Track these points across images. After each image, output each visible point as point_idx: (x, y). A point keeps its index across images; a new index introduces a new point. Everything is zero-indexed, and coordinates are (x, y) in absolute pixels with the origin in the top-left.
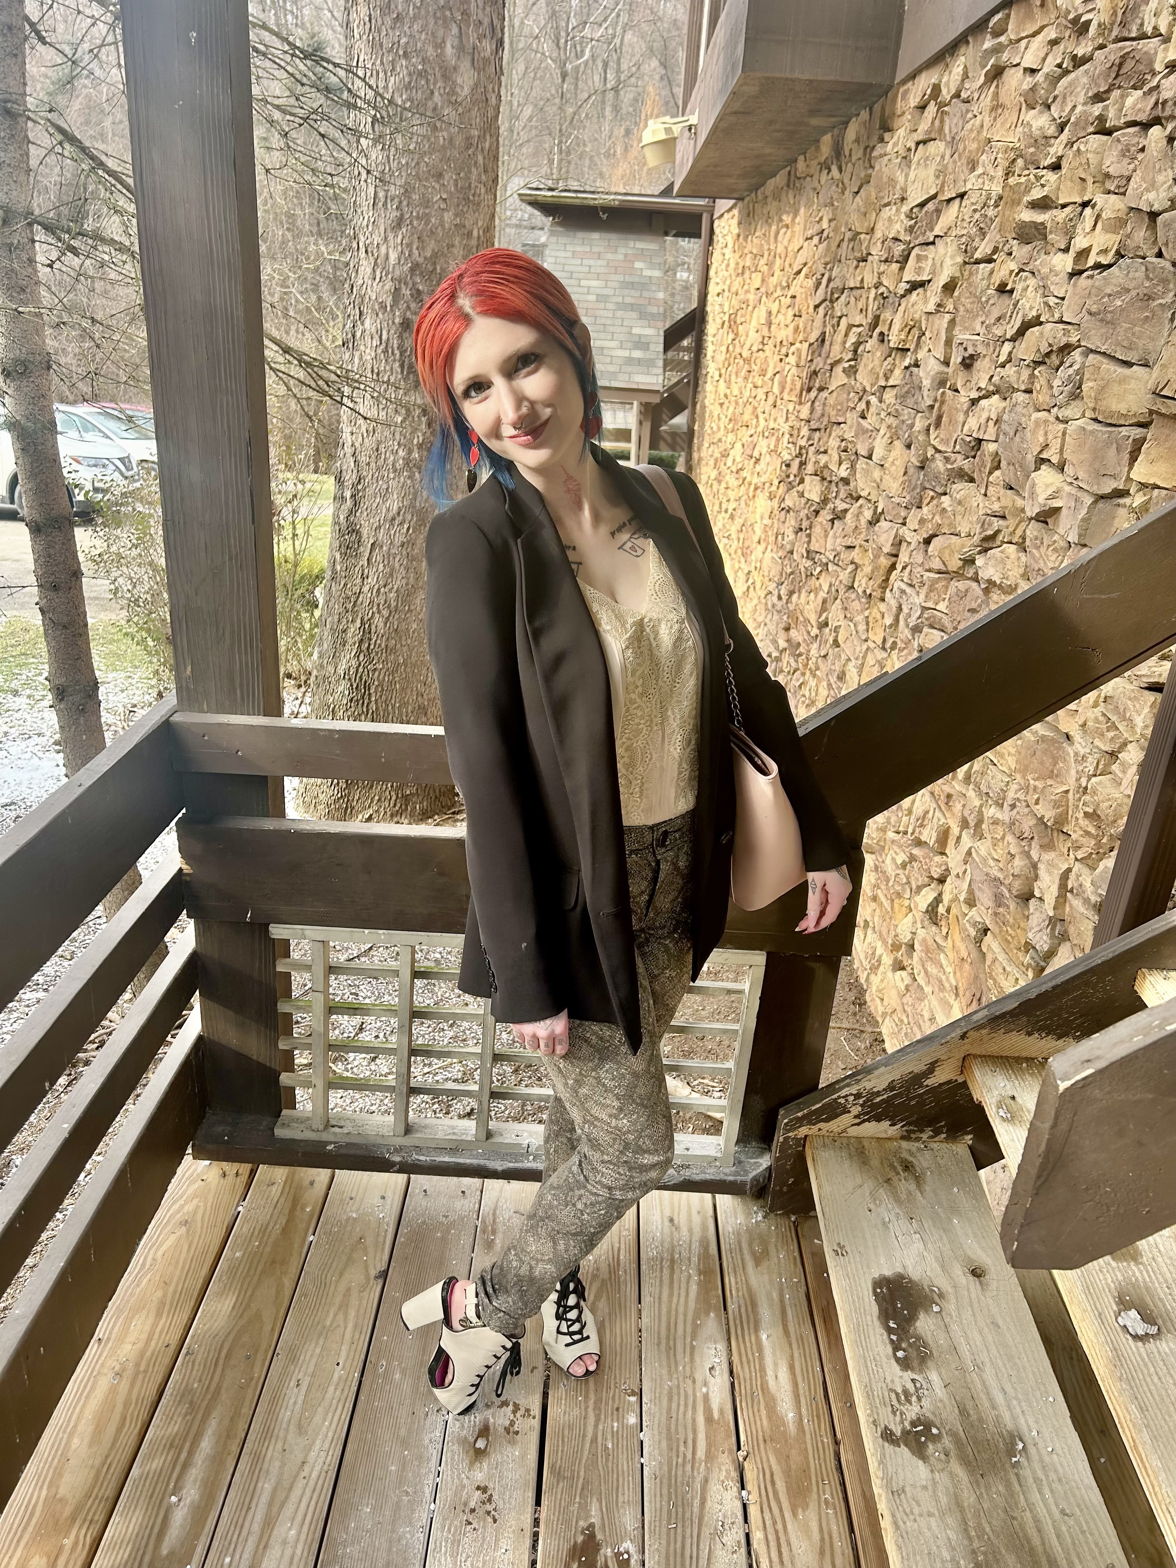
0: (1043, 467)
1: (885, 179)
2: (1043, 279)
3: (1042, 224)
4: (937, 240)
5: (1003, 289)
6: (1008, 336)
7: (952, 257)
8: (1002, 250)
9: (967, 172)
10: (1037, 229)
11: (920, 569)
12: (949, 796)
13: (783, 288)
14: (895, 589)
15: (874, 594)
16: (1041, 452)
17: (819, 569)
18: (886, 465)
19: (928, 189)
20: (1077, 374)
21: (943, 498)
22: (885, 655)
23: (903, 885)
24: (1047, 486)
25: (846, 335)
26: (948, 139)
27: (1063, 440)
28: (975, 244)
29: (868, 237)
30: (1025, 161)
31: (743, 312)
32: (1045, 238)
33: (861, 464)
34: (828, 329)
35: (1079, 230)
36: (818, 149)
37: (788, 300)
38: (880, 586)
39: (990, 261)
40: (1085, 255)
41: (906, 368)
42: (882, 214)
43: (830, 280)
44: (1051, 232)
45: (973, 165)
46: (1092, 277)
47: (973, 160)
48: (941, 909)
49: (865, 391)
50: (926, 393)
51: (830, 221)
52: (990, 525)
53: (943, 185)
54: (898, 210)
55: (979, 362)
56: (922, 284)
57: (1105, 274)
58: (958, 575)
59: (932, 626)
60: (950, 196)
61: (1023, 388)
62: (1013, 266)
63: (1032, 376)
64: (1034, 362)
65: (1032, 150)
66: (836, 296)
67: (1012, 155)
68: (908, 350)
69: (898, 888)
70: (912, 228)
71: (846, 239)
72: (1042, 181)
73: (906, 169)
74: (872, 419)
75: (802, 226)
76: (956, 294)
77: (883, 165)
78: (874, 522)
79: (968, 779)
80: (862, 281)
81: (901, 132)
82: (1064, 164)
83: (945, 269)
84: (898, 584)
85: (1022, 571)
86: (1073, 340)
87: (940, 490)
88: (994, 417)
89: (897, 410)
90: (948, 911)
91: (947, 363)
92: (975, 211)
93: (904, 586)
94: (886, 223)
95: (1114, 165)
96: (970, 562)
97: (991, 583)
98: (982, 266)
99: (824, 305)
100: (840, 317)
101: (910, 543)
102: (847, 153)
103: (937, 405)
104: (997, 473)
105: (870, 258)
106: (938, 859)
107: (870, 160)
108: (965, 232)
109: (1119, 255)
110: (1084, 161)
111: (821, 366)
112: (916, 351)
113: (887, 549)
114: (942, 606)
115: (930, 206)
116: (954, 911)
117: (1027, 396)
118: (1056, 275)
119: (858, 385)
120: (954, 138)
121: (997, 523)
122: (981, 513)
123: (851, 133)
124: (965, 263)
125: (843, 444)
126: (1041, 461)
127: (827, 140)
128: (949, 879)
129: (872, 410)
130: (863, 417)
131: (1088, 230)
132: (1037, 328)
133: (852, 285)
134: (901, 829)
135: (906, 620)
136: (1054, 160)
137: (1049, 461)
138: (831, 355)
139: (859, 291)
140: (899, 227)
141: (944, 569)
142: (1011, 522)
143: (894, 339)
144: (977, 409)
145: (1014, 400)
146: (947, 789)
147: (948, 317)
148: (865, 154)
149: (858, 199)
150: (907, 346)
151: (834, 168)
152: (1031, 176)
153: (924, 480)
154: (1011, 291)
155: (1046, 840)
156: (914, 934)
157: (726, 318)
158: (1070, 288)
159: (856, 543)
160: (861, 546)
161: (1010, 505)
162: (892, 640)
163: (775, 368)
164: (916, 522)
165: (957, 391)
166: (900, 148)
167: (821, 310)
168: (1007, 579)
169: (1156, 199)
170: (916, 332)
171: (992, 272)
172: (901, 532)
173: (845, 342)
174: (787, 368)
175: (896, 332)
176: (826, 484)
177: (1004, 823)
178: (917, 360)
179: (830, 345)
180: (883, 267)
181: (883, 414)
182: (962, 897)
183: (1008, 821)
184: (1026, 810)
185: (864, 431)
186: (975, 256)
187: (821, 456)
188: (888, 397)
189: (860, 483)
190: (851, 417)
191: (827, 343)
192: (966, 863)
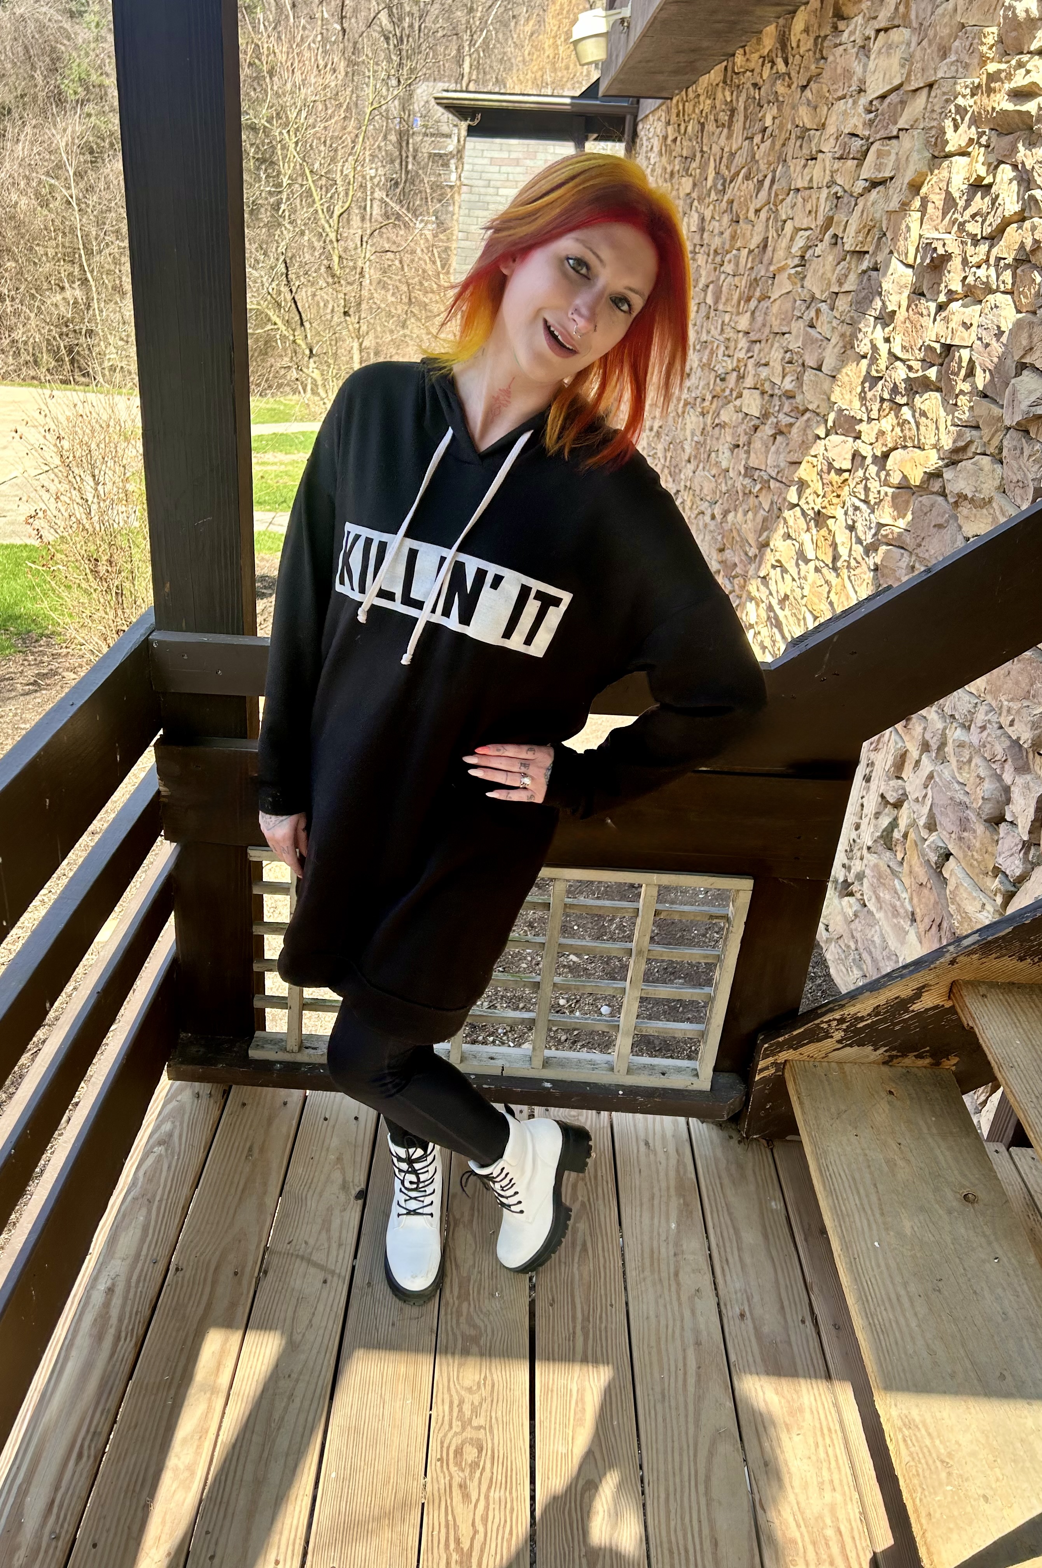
0: (1025, 372)
1: (839, 71)
2: (1024, 170)
3: (1027, 113)
5: (977, 184)
6: (986, 235)
7: (918, 151)
8: (977, 142)
9: (937, 59)
10: (1020, 119)
11: (876, 483)
13: (718, 193)
14: (848, 505)
15: (823, 511)
16: (1022, 357)
17: (759, 487)
18: (839, 375)
19: (891, 79)
21: (905, 409)
22: (834, 574)
24: (1030, 392)
25: (792, 239)
26: (915, 25)
28: (946, 136)
29: (818, 133)
30: (1007, 45)
34: (772, 233)
36: (759, 41)
37: (725, 205)
38: (830, 503)
39: (964, 154)
41: (864, 272)
42: (835, 107)
43: (773, 182)
45: (944, 53)
47: (944, 47)
49: (814, 298)
50: (887, 297)
51: (774, 118)
52: (961, 434)
53: (909, 75)
54: (855, 103)
55: (949, 262)
58: (922, 489)
59: (890, 543)
60: (917, 86)
61: (1002, 287)
62: (991, 158)
63: (1014, 276)
64: (1017, 260)
65: (1014, 32)
66: (780, 197)
68: (867, 252)
70: (872, 121)
71: (793, 136)
72: (1028, 68)
73: (864, 59)
77: (837, 54)
78: (823, 436)
80: (811, 180)
81: (859, 19)
83: (912, 163)
84: (851, 501)
85: (997, 483)
87: (901, 399)
88: (968, 321)
89: (852, 318)
91: (911, 265)
94: (841, 118)
97: (962, 497)
98: (955, 159)
99: (767, 208)
100: (785, 221)
102: (794, 45)
104: (971, 381)
105: (820, 155)
106: (894, 783)
107: (821, 51)
108: (935, 123)
111: (762, 273)
112: (875, 254)
113: (840, 463)
114: (902, 522)
115: (893, 98)
116: (912, 836)
117: (1007, 295)
119: (805, 291)
120: (921, 24)
121: (969, 434)
122: (949, 424)
123: (799, 23)
124: (934, 157)
126: (1022, 367)
127: (770, 33)
128: (906, 804)
132: (1019, 223)
133: (800, 185)
135: (860, 538)
138: (775, 260)
139: (808, 192)
140: (856, 121)
141: (905, 483)
144: (947, 312)
145: (991, 301)
147: (913, 215)
148: (816, 44)
149: (808, 93)
150: (865, 249)
151: (780, 61)
152: (1013, 61)
153: (883, 389)
154: (990, 186)
155: (1021, 763)
159: (805, 457)
160: (809, 460)
161: (985, 413)
162: (844, 558)
163: (708, 277)
164: (874, 435)
165: (922, 294)
166: (858, 37)
167: (763, 214)
168: (980, 492)
170: (876, 233)
172: (855, 445)
173: (790, 247)
175: (852, 234)
176: (766, 397)
177: (971, 745)
178: (876, 263)
179: (774, 250)
180: (837, 165)
181: (835, 323)
182: (922, 822)
183: (975, 741)
184: (999, 732)
185: (814, 341)
186: (947, 150)
187: (761, 368)
188: (842, 303)
189: (808, 396)
190: (798, 327)
191: (770, 249)
192: (926, 787)
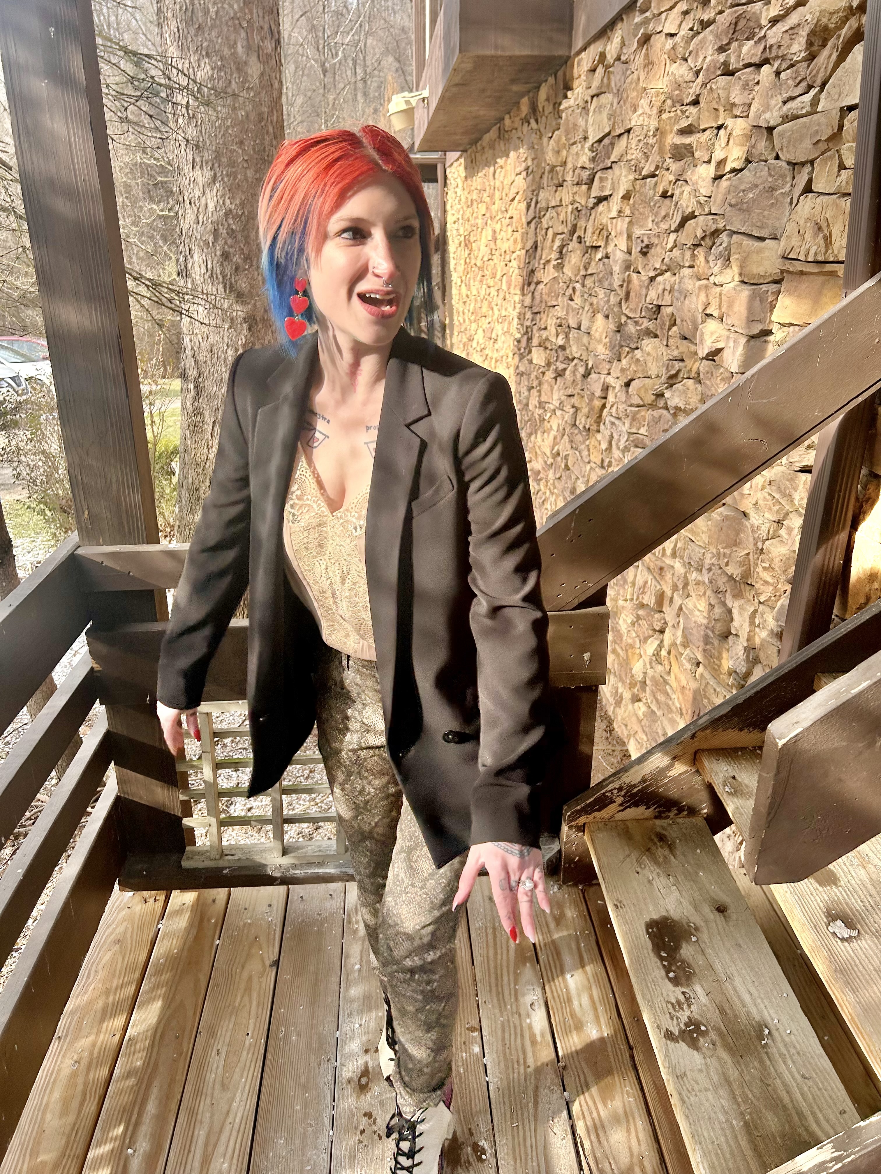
2: (693, 184)
3: (690, 144)
4: (613, 165)
5: (665, 195)
6: (673, 229)
7: (626, 176)
8: (662, 167)
10: (686, 149)
11: (624, 406)
12: (661, 569)
13: (502, 212)
14: (607, 422)
15: (592, 428)
17: (549, 415)
18: (592, 333)
20: (726, 250)
21: (636, 351)
22: (604, 472)
23: (633, 638)
25: (553, 241)
26: (615, 91)
27: (721, 299)
28: (641, 165)
30: (673, 101)
31: (474, 233)
32: (693, 154)
33: (573, 334)
34: (539, 239)
35: (717, 146)
36: (518, 108)
37: (508, 221)
38: (596, 422)
39: (653, 176)
40: (723, 164)
41: (600, 260)
43: (537, 203)
44: (696, 150)
46: (730, 179)
47: (634, 104)
48: (664, 653)
49: (571, 280)
50: (615, 276)
51: (533, 159)
52: (673, 366)
54: (582, 147)
55: (653, 250)
56: (606, 198)
57: (739, 175)
58: (652, 406)
59: (636, 446)
61: (687, 264)
62: (672, 178)
63: (693, 256)
64: (694, 245)
65: (677, 92)
66: (543, 213)
67: (663, 98)
69: (630, 641)
71: (546, 172)
72: (687, 114)
74: (578, 300)
75: (513, 165)
76: (631, 201)
77: (568, 114)
78: (586, 375)
79: (674, 555)
80: (561, 201)
81: (579, 90)
82: (702, 100)
84: (608, 419)
86: (721, 226)
87: (633, 346)
88: (668, 288)
90: (669, 653)
91: (630, 254)
92: (640, 141)
93: (613, 420)
95: (737, 96)
96: (660, 395)
97: (677, 409)
98: (648, 180)
99: (534, 221)
100: (547, 229)
101: (614, 388)
102: (541, 109)
103: (625, 285)
104: (675, 328)
105: (565, 183)
106: (657, 616)
107: (558, 112)
108: (633, 157)
109: (748, 161)
110: (716, 96)
111: (536, 266)
112: (606, 247)
113: (598, 393)
114: (643, 431)
116: (673, 652)
117: (691, 270)
118: (704, 181)
120: (619, 90)
121: (677, 365)
122: (665, 359)
123: (542, 94)
124: (636, 179)
125: (559, 321)
127: (525, 101)
128: (667, 630)
129: (578, 293)
130: (571, 300)
131: (723, 145)
132: (693, 220)
133: (553, 204)
134: (628, 597)
135: (617, 444)
136: (694, 97)
137: (711, 315)
138: (544, 257)
139: (559, 209)
141: (642, 403)
142: (689, 363)
143: (589, 240)
144: (654, 284)
145: (681, 274)
146: (659, 564)
147: (627, 220)
148: (553, 106)
149: (552, 142)
150: (599, 244)
151: (531, 119)
152: (678, 112)
153: (621, 340)
154: (672, 196)
155: (736, 591)
156: (645, 673)
157: (462, 239)
158: (714, 189)
159: (575, 392)
160: (578, 394)
162: (608, 460)
163: (502, 271)
164: (618, 371)
165: (639, 272)
166: (579, 101)
167: (533, 225)
169: (772, 117)
171: (656, 184)
172: (607, 380)
173: (552, 247)
174: (511, 270)
175: (590, 235)
176: (548, 352)
177: (704, 583)
178: (607, 254)
179: (542, 249)
180: (575, 189)
181: (586, 296)
182: (679, 641)
183: (707, 581)
184: (720, 571)
185: (573, 310)
186: (643, 174)
187: (542, 332)
188: (589, 282)
189: (574, 348)
190: (562, 301)
191: (539, 249)
192: (679, 616)
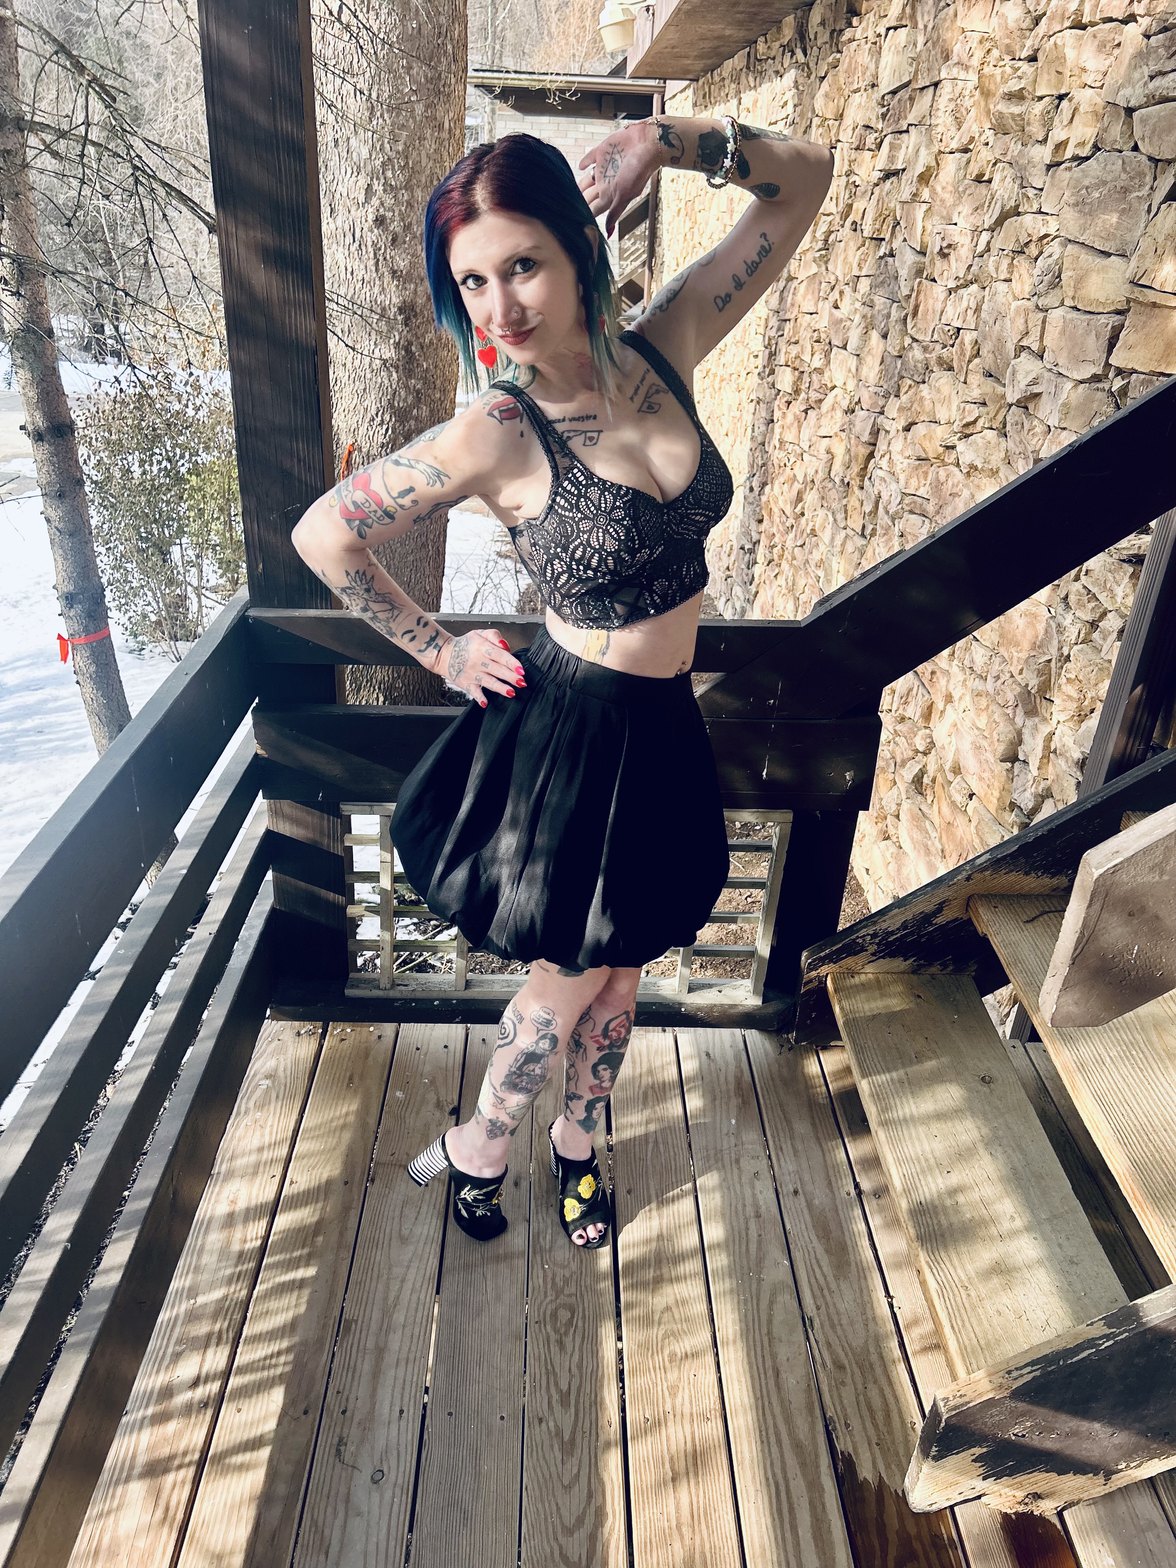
0: (1023, 354)
1: (853, 64)
2: (1020, 169)
3: (1020, 115)
4: (910, 128)
5: (979, 179)
6: (986, 227)
8: (978, 141)
9: (941, 61)
10: (1014, 120)
12: (933, 675)
14: (874, 476)
15: (852, 482)
16: (1020, 340)
17: (792, 460)
18: (862, 355)
19: (899, 77)
20: (1056, 264)
21: (922, 386)
24: (1027, 373)
27: (1043, 328)
28: (951, 134)
29: (837, 123)
30: (1001, 52)
32: (1023, 128)
33: (836, 354)
35: (1056, 123)
38: (859, 475)
39: (966, 150)
40: (1062, 147)
41: (881, 258)
42: (851, 99)
44: (1028, 124)
45: (947, 55)
46: (1070, 168)
48: (927, 780)
49: (837, 280)
50: (902, 283)
52: (970, 411)
53: (916, 73)
54: (868, 96)
55: (956, 251)
56: (896, 174)
57: (1082, 166)
58: (939, 461)
59: (912, 512)
60: (923, 85)
61: (1002, 277)
62: (991, 157)
63: (1012, 266)
64: (1013, 251)
65: (1007, 41)
67: (987, 46)
68: (884, 239)
70: (884, 115)
72: (1019, 73)
73: (875, 55)
74: (845, 309)
76: (932, 183)
77: (852, 51)
78: (849, 411)
79: (951, 658)
81: (870, 18)
82: (1041, 57)
83: (920, 158)
84: (876, 473)
85: (1002, 455)
86: (1052, 230)
87: (918, 378)
88: (973, 306)
89: (872, 300)
90: (933, 781)
91: (923, 253)
92: (950, 100)
93: (883, 474)
94: (856, 110)
95: (1089, 59)
96: (951, 448)
97: (973, 467)
98: (958, 155)
101: (888, 431)
102: (811, 35)
103: (914, 295)
104: (977, 361)
106: (922, 733)
107: (837, 44)
109: (1096, 148)
112: (891, 241)
113: (864, 438)
114: (922, 492)
115: (902, 94)
116: (939, 780)
117: (1006, 285)
118: (1035, 167)
119: (830, 274)
121: (976, 410)
122: (960, 401)
123: (815, 15)
124: (941, 152)
125: (816, 334)
126: (1021, 349)
127: (788, 23)
128: (933, 751)
129: (846, 299)
130: (837, 307)
131: (1065, 122)
132: (1016, 219)
135: (886, 507)
136: (1031, 51)
137: (1029, 348)
140: (870, 114)
141: (924, 455)
142: (992, 409)
143: (868, 230)
144: (954, 298)
145: (993, 289)
147: (925, 207)
148: (832, 38)
150: (882, 236)
152: (1008, 68)
153: (901, 369)
154: (990, 181)
155: (1030, 707)
158: (1049, 179)
159: (832, 433)
160: (837, 436)
161: (990, 392)
162: (872, 526)
164: (895, 411)
165: (934, 280)
166: (869, 33)
168: (988, 463)
169: (1133, 96)
170: (890, 222)
171: (968, 162)
172: (879, 420)
175: (870, 221)
176: (797, 373)
177: (987, 695)
178: (892, 250)
181: (858, 305)
183: (992, 692)
184: (1010, 680)
185: (838, 321)
186: (951, 146)
187: (791, 347)
188: (862, 286)
189: (836, 374)
190: (824, 307)
